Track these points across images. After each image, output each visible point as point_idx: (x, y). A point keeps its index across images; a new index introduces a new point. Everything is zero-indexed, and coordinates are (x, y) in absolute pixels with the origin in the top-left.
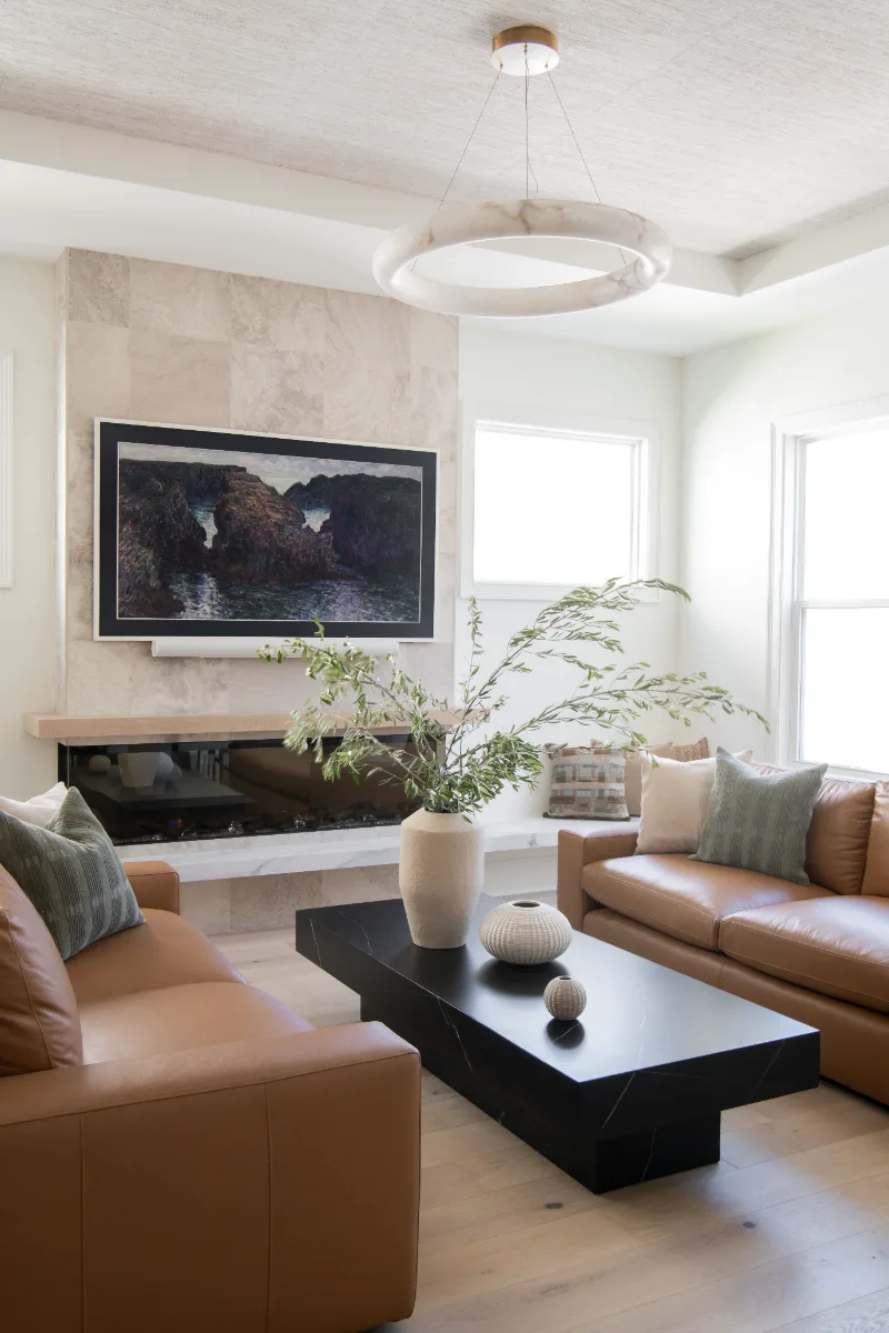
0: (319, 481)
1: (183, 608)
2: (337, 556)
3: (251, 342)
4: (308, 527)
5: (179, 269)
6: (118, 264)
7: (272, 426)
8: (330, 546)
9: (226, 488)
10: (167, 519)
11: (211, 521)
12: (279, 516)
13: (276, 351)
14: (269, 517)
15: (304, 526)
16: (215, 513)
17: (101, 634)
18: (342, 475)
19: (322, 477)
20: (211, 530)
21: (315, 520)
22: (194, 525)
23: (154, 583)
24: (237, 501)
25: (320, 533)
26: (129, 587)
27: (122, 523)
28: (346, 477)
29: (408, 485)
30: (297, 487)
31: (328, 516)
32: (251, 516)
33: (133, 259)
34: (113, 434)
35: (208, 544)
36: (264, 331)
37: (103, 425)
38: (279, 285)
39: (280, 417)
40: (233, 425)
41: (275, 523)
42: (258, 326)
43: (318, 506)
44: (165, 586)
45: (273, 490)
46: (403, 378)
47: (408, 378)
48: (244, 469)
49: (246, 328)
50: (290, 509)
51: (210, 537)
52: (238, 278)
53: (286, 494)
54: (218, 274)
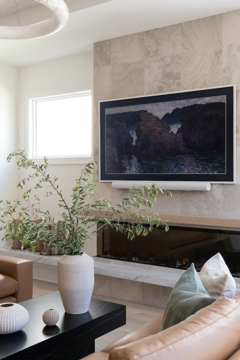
0: (176, 111)
1: (126, 169)
2: (185, 144)
3: (151, 57)
4: (172, 132)
5: (126, 37)
6: (108, 43)
7: (160, 90)
8: (181, 140)
9: (140, 120)
10: (120, 135)
11: (135, 134)
12: (160, 129)
13: (161, 58)
14: (156, 130)
15: (170, 132)
16: (136, 130)
17: (101, 180)
18: (186, 106)
19: (177, 109)
20: (135, 137)
21: (175, 129)
22: (129, 136)
23: (117, 160)
24: (144, 125)
25: (177, 134)
26: (109, 162)
27: (107, 138)
28: (188, 107)
29: (220, 105)
30: (167, 115)
31: (180, 126)
32: (149, 130)
33: (113, 39)
34: (104, 106)
35: (134, 144)
36: (157, 51)
37: (101, 103)
38: (163, 29)
39: (163, 86)
40: (145, 93)
41: (158, 132)
42: (154, 49)
43: (176, 122)
44: (120, 161)
45: (157, 118)
46: (218, 53)
47: (221, 52)
48: (146, 111)
49: (149, 52)
50: (165, 125)
51: (134, 140)
52: (147, 32)
53: (162, 119)
54: (139, 34)
